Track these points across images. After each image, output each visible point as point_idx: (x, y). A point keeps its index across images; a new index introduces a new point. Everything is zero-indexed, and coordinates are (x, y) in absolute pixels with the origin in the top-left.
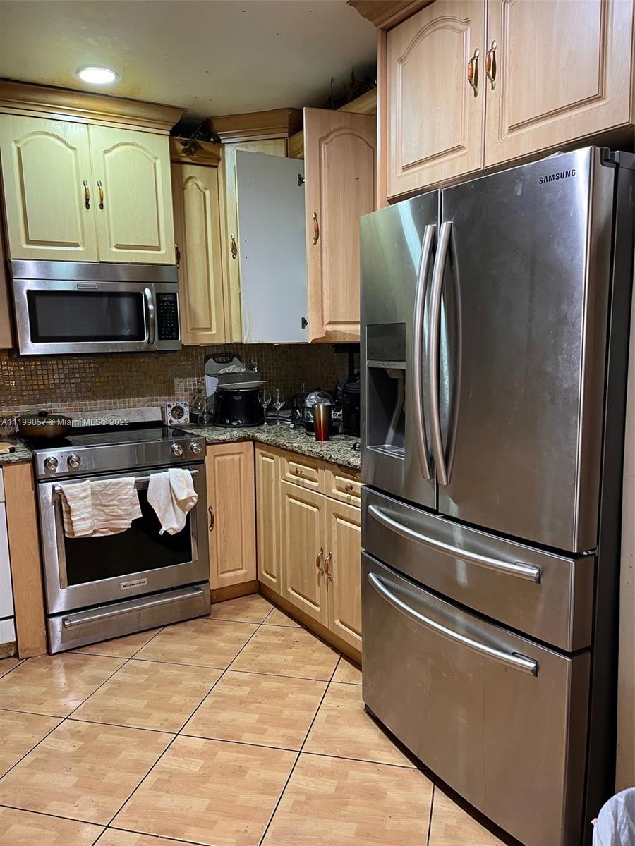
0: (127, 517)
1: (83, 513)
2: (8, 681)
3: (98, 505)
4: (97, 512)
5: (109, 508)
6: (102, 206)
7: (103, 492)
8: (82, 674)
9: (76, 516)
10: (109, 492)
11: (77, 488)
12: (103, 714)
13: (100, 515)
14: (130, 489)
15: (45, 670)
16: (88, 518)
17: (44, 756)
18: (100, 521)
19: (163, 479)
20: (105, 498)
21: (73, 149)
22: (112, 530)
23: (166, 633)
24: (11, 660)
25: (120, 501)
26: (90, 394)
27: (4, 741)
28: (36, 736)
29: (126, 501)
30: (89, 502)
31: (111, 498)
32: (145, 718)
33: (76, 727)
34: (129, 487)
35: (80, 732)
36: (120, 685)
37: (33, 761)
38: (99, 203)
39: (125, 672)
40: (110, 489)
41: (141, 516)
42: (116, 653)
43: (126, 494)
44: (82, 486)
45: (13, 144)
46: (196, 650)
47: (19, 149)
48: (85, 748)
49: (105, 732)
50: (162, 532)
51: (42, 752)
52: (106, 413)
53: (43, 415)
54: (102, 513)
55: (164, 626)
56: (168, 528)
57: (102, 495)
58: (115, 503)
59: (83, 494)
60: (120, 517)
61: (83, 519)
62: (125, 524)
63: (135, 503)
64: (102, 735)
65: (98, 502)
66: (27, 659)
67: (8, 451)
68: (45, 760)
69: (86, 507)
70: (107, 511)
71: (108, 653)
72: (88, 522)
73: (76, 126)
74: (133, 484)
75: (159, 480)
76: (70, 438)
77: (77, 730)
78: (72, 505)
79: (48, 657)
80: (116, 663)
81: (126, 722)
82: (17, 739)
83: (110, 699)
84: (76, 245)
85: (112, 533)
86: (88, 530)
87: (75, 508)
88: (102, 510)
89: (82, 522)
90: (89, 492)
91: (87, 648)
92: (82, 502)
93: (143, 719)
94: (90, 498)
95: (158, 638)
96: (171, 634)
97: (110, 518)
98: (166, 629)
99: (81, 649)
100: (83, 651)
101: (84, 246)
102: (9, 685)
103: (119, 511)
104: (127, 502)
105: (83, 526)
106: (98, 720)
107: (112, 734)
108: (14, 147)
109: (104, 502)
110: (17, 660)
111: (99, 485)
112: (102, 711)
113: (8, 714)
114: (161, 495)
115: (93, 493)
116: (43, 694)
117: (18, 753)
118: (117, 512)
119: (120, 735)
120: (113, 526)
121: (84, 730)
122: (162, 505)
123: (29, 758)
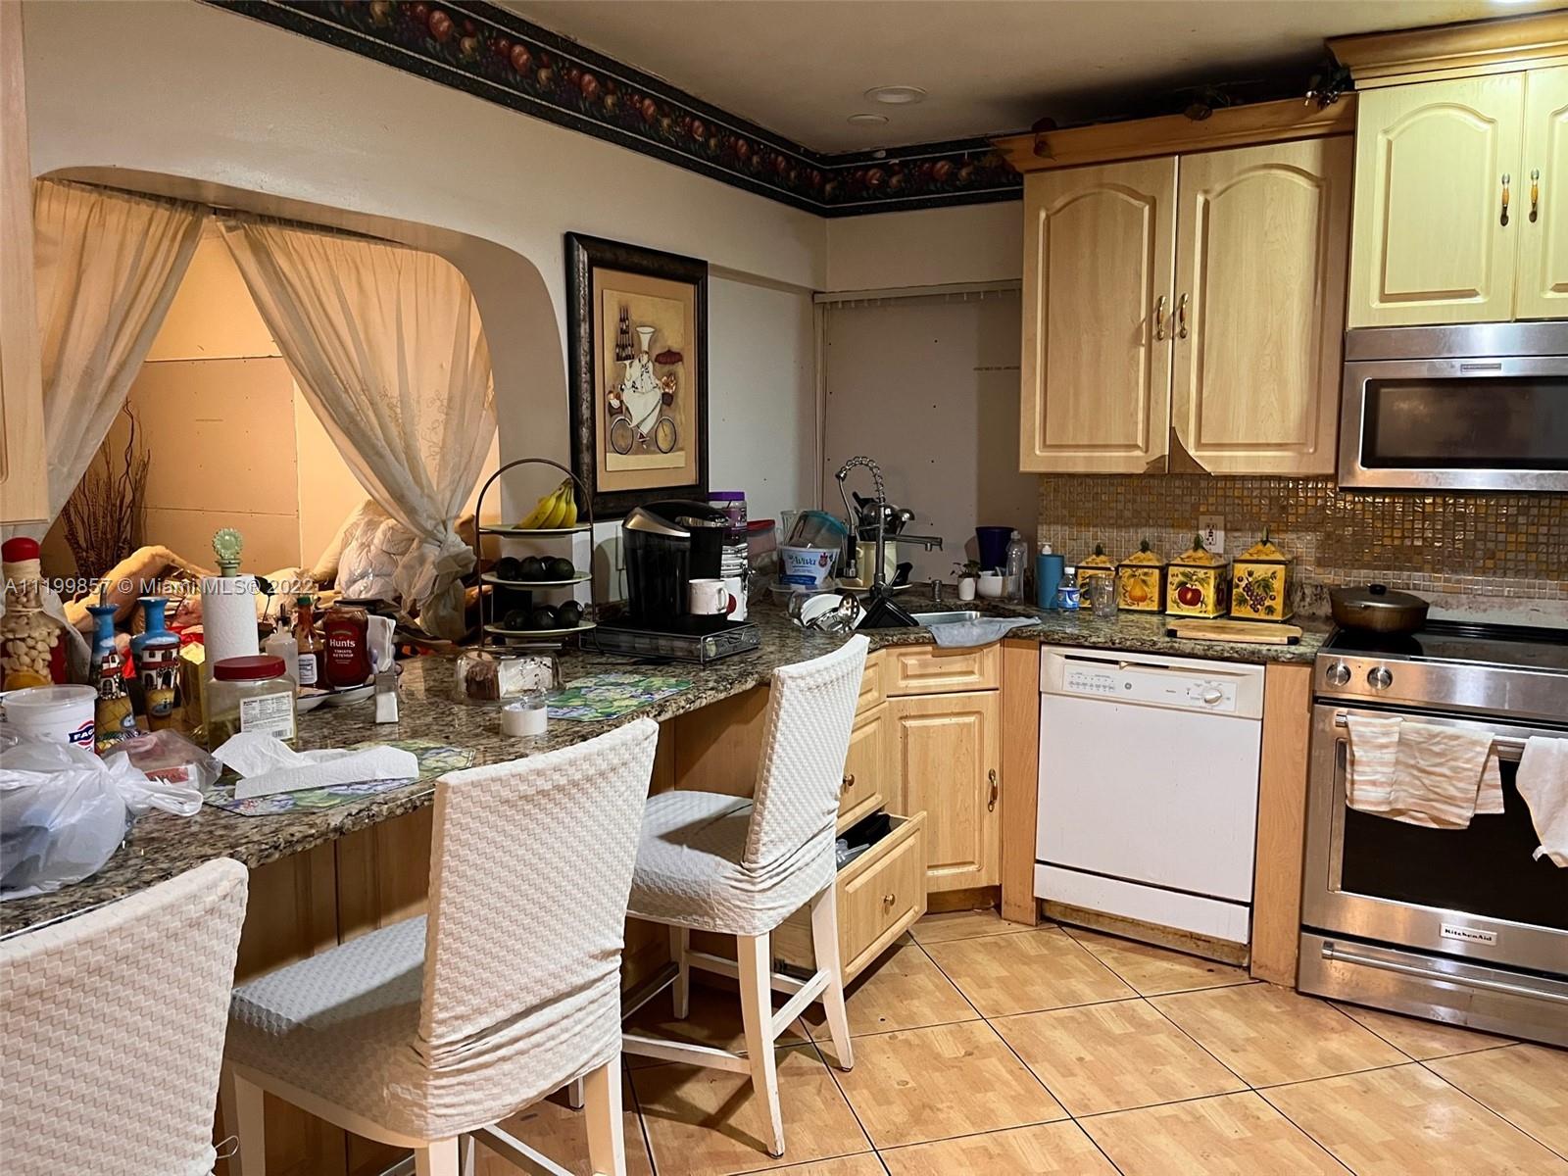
0: (1465, 805)
1: (1377, 773)
2: (1216, 998)
3: (1413, 766)
4: (1408, 779)
5: (1433, 777)
6: (1534, 216)
7: (1424, 745)
8: (1322, 1043)
9: (1363, 773)
10: (1436, 749)
11: (1374, 726)
12: (1310, 1116)
13: (1413, 786)
14: (1479, 753)
15: (1274, 1010)
16: (1382, 784)
17: (1187, 1118)
18: (1413, 796)
19: (1555, 751)
20: (1426, 757)
21: (1491, 121)
22: (1435, 820)
23: (1514, 1053)
24: (1239, 971)
25: (1454, 769)
26: (1490, 563)
27: (1154, 1070)
28: (1197, 1087)
29: (1466, 773)
30: (1389, 755)
31: (1438, 760)
32: (1369, 1159)
33: (1258, 1109)
34: (1478, 749)
35: (1258, 1118)
36: (1367, 1090)
37: (1169, 1116)
38: (1529, 210)
39: (1391, 1077)
40: (1438, 743)
41: (1502, 811)
42: (1401, 1042)
43: (1468, 761)
44: (1383, 725)
45: (1380, 137)
46: (1551, 1110)
47: (1390, 143)
48: (1249, 1144)
49: (1293, 1142)
50: (1537, 854)
51: (1190, 1113)
52: (1520, 604)
53: (1378, 591)
54: (1417, 782)
55: (1522, 1041)
56: (1553, 850)
57: (1422, 750)
58: (1444, 770)
59: (1383, 740)
60: (1450, 800)
61: (1374, 783)
62: (1460, 817)
63: (1493, 783)
64: (1285, 1141)
65: (1412, 762)
66: (1262, 981)
67: (1286, 641)
68: (1185, 1124)
69: (1383, 764)
70: (1426, 782)
71: (1387, 1035)
72: (1379, 789)
73: (1502, 80)
74: (1488, 746)
75: (1547, 752)
76: (1420, 638)
77: (1256, 1113)
78: (1359, 753)
79: (1293, 993)
80: (1387, 1056)
81: (1335, 1147)
82: (1172, 1078)
83: (1336, 1102)
84: (1472, 293)
85: (1434, 826)
86: (1380, 804)
87: (1364, 759)
88: (1418, 778)
89: (1369, 788)
90: (1396, 738)
91: (1361, 1011)
92: (1378, 754)
93: (1363, 1159)
94: (1392, 750)
95: (1496, 1054)
96: (1526, 1060)
97: (1432, 796)
98: (1522, 1048)
99: (1350, 1008)
100: (1350, 1011)
101: (1487, 293)
102: (1213, 1003)
103: (1451, 788)
104: (1470, 777)
105: (1370, 795)
106: (1297, 1119)
107: (1300, 1150)
108: (1382, 140)
109: (1422, 764)
110: (1247, 976)
111: (1418, 732)
112: (1312, 1110)
113: (1185, 1040)
114: (1545, 781)
115: (1402, 742)
116: (1247, 1040)
117: (1160, 1095)
118: (1445, 789)
119: (1312, 1158)
120: (1435, 813)
121: (1266, 1120)
122: (1543, 802)
123: (1167, 1110)
